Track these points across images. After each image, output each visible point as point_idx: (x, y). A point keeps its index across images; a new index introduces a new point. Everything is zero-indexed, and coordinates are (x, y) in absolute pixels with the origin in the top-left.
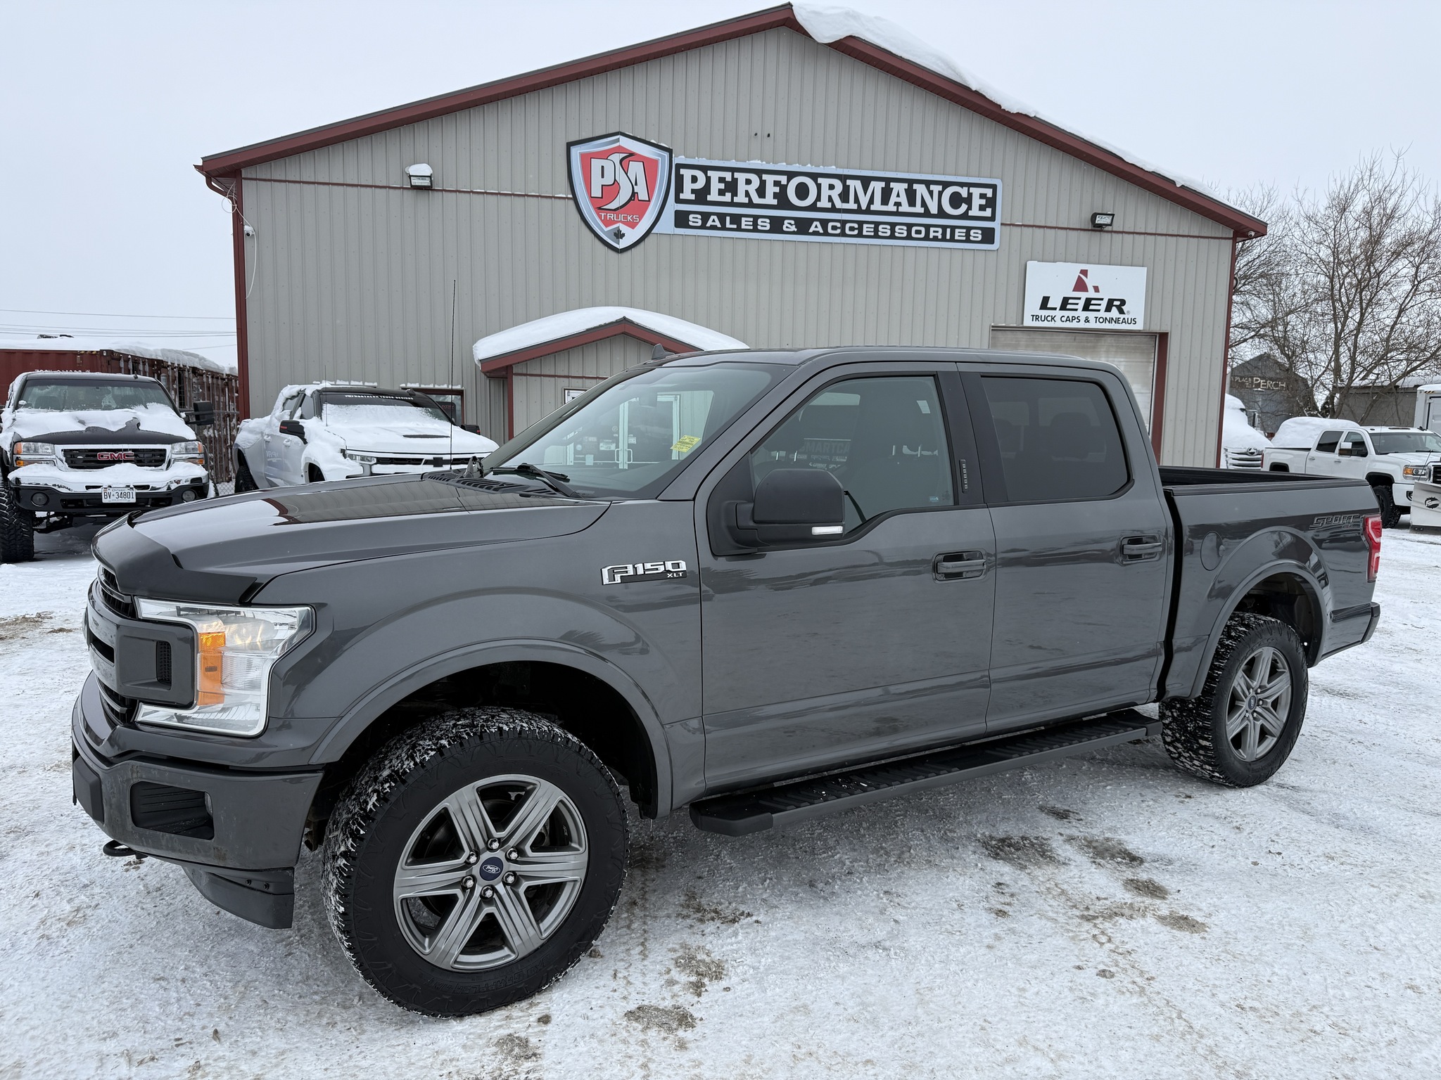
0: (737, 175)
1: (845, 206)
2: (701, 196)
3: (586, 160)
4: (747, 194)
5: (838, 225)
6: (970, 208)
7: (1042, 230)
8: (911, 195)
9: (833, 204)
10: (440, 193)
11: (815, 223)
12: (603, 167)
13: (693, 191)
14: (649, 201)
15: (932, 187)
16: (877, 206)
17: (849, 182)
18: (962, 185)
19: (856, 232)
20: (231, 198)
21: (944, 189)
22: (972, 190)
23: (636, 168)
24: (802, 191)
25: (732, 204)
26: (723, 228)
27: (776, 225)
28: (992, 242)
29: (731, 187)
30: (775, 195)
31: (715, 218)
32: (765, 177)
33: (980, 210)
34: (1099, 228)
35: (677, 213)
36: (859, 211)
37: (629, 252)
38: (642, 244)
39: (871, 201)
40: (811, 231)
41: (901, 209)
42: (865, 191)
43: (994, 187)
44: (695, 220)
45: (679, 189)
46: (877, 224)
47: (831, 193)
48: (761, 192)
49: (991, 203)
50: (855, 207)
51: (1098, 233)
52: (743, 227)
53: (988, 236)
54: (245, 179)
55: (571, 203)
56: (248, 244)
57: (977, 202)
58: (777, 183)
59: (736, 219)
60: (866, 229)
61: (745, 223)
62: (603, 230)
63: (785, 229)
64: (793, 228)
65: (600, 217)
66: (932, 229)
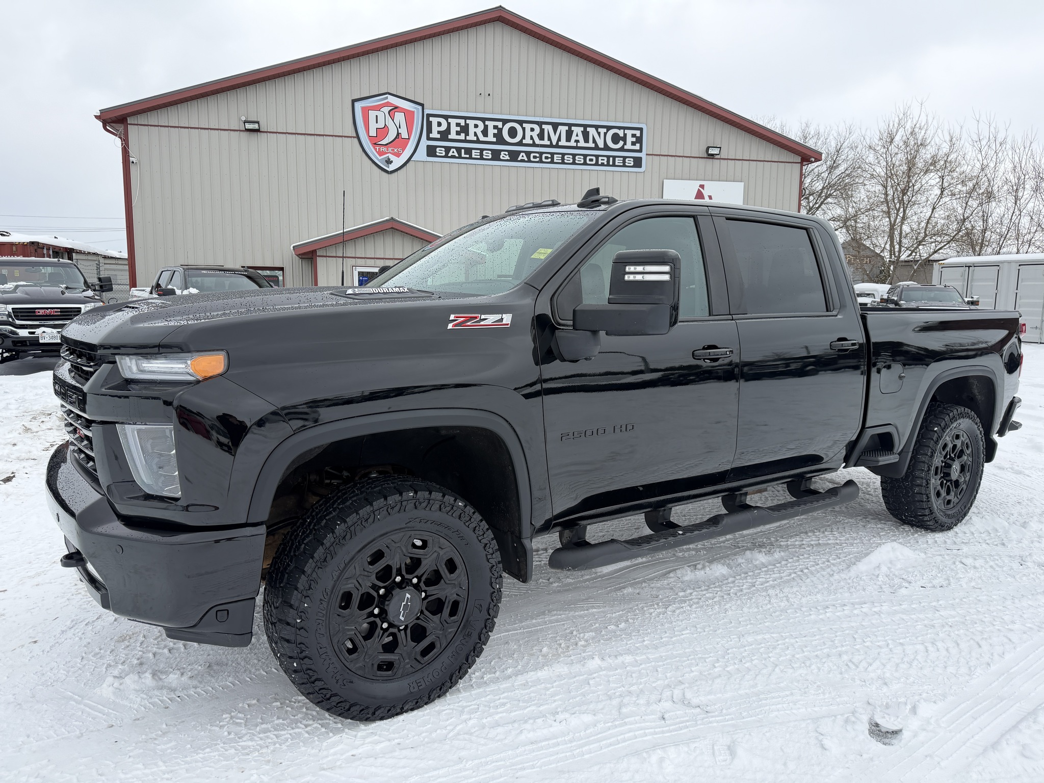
0: (468, 121)
1: (542, 142)
2: (444, 136)
3: (366, 111)
4: (476, 134)
5: (538, 155)
6: (625, 144)
7: (673, 158)
8: (586, 135)
9: (534, 141)
10: (265, 134)
11: (522, 154)
12: (377, 116)
13: (439, 132)
14: (409, 139)
15: (600, 130)
16: (563, 142)
17: (544, 126)
18: (619, 128)
19: (549, 160)
20: (120, 138)
21: (607, 131)
22: (626, 131)
23: (400, 117)
24: (513, 133)
25: (465, 141)
26: (460, 157)
27: (496, 155)
28: (640, 166)
29: (465, 129)
30: (495, 135)
31: (454, 150)
32: (487, 123)
33: (632, 145)
34: (712, 156)
35: (428, 146)
36: (551, 146)
37: (396, 173)
38: (405, 167)
39: (559, 139)
40: (519, 159)
41: (579, 145)
42: (555, 133)
43: (641, 129)
44: (440, 152)
45: (429, 130)
46: (563, 155)
47: (532, 133)
48: (485, 132)
49: (639, 140)
50: (549, 143)
51: (711, 160)
52: (473, 156)
53: (638, 163)
54: (130, 124)
55: (356, 140)
56: (132, 168)
57: (630, 139)
58: (495, 127)
59: (469, 151)
60: (557, 158)
61: (475, 154)
62: (378, 159)
63: (501, 158)
64: (507, 157)
65: (376, 149)
66: (600, 158)
